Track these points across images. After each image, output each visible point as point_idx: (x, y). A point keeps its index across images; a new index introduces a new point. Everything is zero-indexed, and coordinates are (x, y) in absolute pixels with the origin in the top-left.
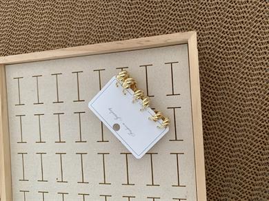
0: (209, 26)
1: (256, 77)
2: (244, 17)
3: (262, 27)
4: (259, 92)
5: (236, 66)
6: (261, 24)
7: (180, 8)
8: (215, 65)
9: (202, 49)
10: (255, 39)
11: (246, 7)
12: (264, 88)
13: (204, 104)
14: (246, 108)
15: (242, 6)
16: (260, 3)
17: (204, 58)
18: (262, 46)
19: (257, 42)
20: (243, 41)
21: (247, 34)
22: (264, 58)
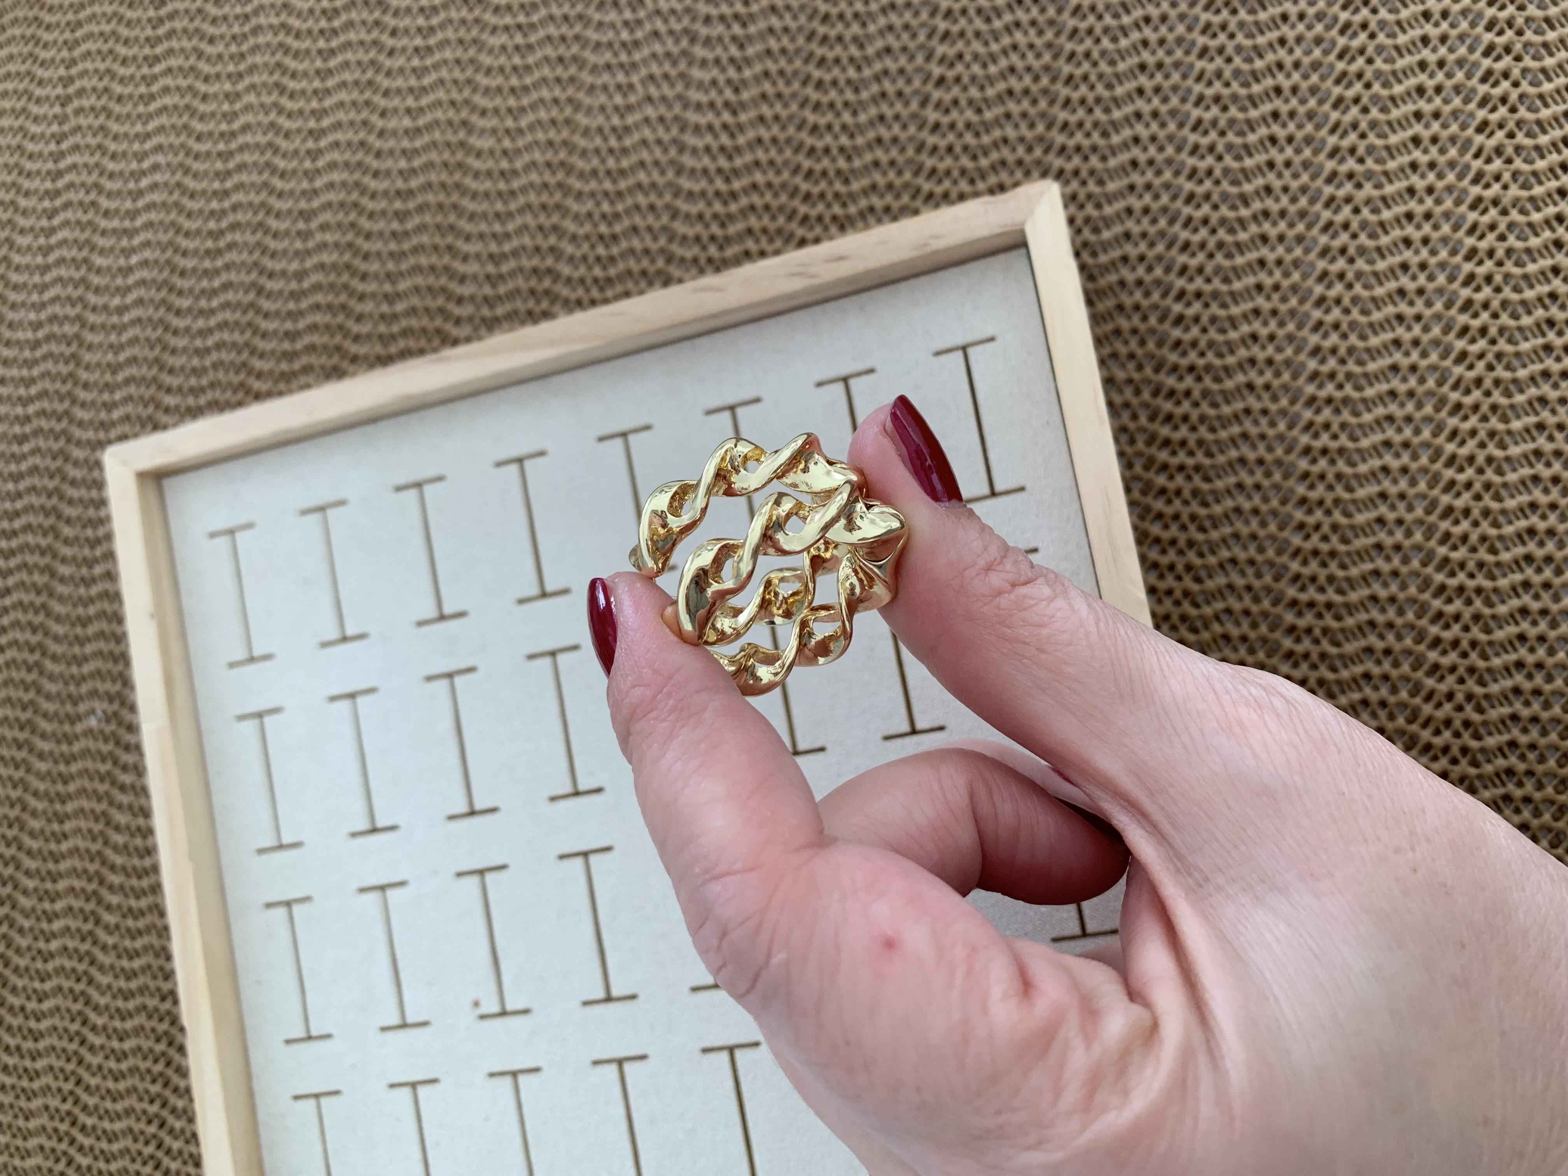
0: (1124, 157)
1: (1384, 362)
2: (1278, 90)
3: (1373, 125)
4: (1408, 432)
5: (1282, 324)
6: (1365, 110)
7: (974, 92)
8: (1177, 333)
9: (1106, 269)
10: (1348, 187)
11: (1282, 41)
12: (1428, 409)
13: (1156, 529)
14: (1360, 518)
15: (1261, 40)
16: (1344, 16)
17: (1120, 307)
18: (1386, 215)
19: (1360, 196)
20: (1294, 200)
21: (1306, 165)
22: (1405, 267)
